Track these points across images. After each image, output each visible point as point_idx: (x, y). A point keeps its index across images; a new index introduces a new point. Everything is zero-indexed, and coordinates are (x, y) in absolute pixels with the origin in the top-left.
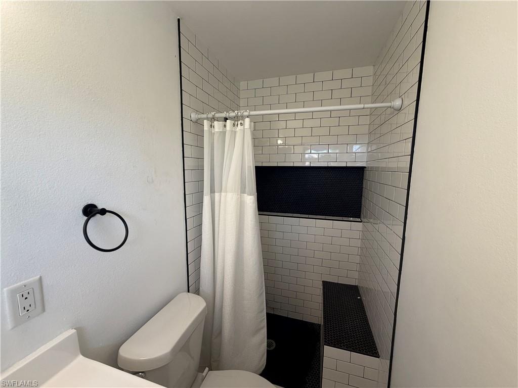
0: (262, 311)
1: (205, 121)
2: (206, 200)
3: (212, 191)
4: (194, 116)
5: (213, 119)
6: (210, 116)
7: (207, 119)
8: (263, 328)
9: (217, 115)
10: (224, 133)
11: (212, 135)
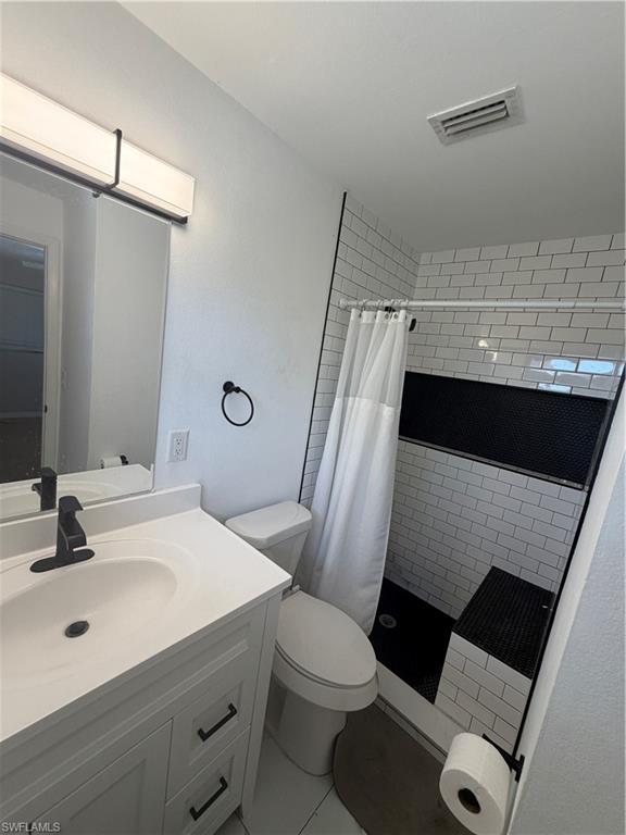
0: (380, 559)
1: (353, 310)
2: (338, 402)
3: (346, 394)
4: (343, 302)
5: (364, 308)
6: (361, 303)
7: (357, 307)
8: (376, 582)
9: (369, 303)
10: (372, 325)
11: (358, 325)
